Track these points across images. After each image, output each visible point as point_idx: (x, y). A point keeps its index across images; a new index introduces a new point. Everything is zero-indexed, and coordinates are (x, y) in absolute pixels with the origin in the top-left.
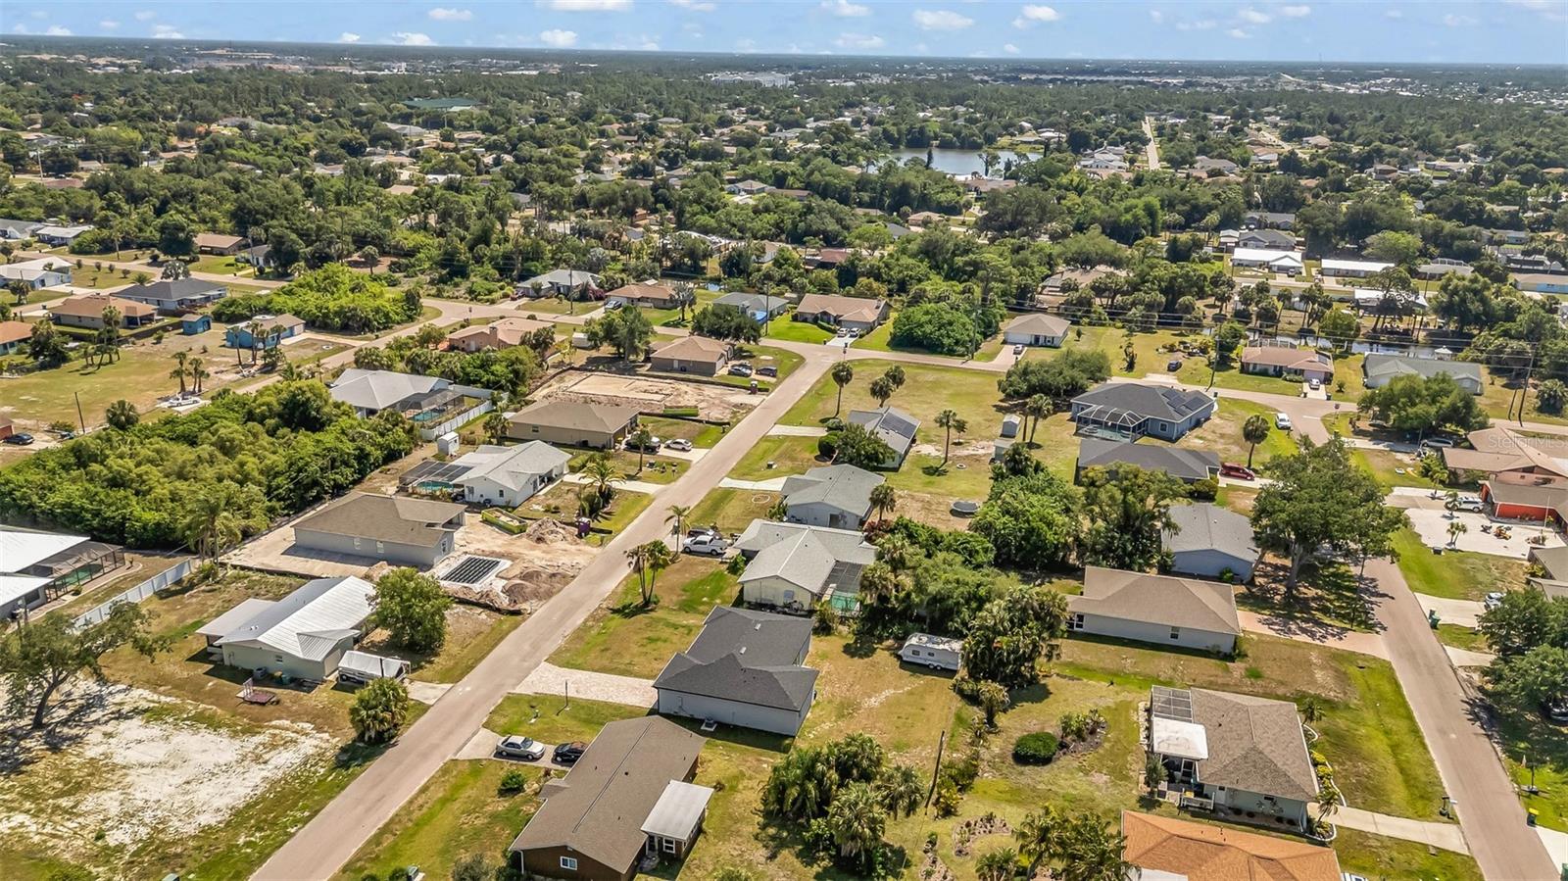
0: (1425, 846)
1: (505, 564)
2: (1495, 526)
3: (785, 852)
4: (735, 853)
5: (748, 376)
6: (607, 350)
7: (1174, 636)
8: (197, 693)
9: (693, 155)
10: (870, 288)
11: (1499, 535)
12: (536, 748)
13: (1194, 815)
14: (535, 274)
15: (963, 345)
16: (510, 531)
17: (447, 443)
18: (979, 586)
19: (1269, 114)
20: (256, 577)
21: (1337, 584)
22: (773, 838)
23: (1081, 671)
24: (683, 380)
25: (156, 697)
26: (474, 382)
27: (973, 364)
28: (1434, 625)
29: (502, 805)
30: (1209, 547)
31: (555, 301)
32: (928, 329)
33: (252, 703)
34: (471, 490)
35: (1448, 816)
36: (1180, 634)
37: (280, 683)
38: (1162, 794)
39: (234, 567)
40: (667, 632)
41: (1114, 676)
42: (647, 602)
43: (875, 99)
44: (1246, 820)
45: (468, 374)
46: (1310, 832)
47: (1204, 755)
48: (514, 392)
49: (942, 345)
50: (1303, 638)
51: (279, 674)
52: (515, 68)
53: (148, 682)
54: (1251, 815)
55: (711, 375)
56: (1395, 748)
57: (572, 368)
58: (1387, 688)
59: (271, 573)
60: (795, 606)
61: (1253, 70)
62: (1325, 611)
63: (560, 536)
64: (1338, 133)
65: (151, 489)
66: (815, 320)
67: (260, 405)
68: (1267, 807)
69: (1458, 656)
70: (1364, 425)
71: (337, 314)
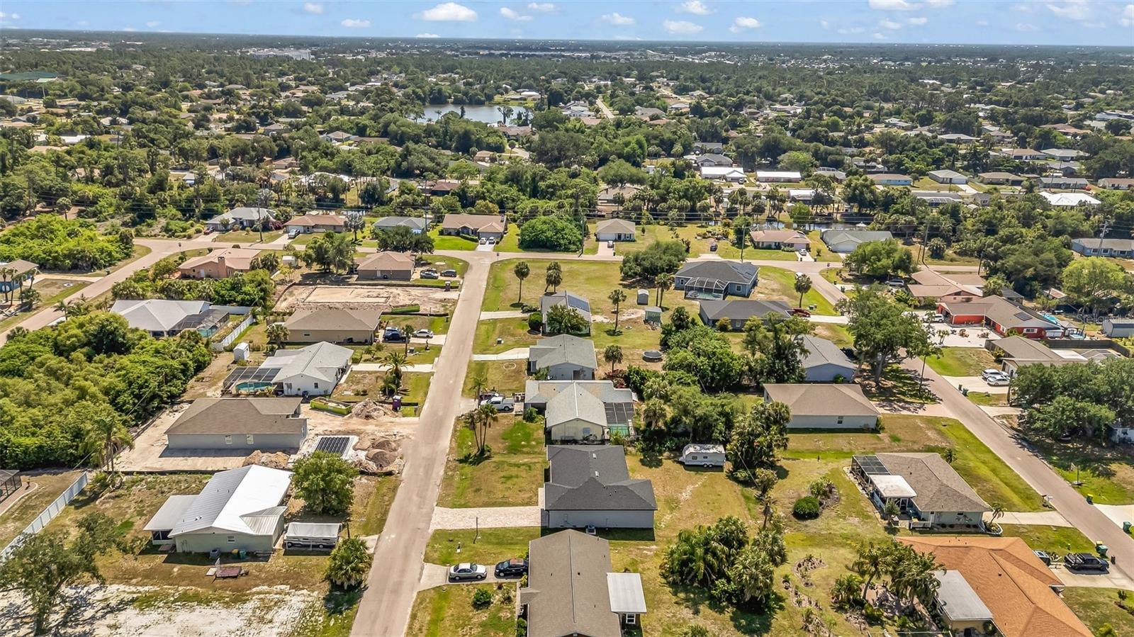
0: (1049, 527)
1: (354, 440)
2: (958, 330)
3: (701, 607)
4: (670, 615)
5: (436, 278)
6: (316, 267)
7: (840, 422)
8: (168, 578)
9: (278, 113)
10: (487, 208)
11: (962, 335)
12: (481, 569)
13: (921, 532)
14: (218, 213)
15: (574, 244)
16: (341, 414)
17: (243, 351)
18: (723, 406)
19: (658, 77)
20: (150, 478)
21: (897, 375)
22: (687, 600)
23: (798, 455)
24: (388, 285)
25: (133, 589)
26: (230, 302)
27: (585, 257)
28: (965, 394)
29: (484, 616)
30: (826, 362)
31: (244, 233)
32: (549, 234)
33: (224, 578)
34: (290, 386)
35: (1047, 506)
36: (844, 421)
37: (238, 558)
38: (896, 523)
39: (127, 473)
40: (514, 471)
41: (818, 453)
42: (482, 452)
43: (388, 69)
44: (951, 530)
45: (223, 296)
46: (989, 530)
47: (915, 494)
48: (264, 307)
49: (560, 245)
50: (905, 412)
51: (235, 551)
52: (67, 45)
53: (116, 578)
54: (952, 526)
55: (409, 280)
56: (994, 471)
57: (295, 284)
58: (966, 436)
59: (163, 473)
60: (591, 438)
61: (629, 47)
62: (904, 394)
63: (382, 412)
64: (709, 88)
65: (13, 418)
66: (458, 234)
67: (68, 338)
68: (962, 521)
69: (991, 411)
70: (846, 275)
71: (66, 256)
